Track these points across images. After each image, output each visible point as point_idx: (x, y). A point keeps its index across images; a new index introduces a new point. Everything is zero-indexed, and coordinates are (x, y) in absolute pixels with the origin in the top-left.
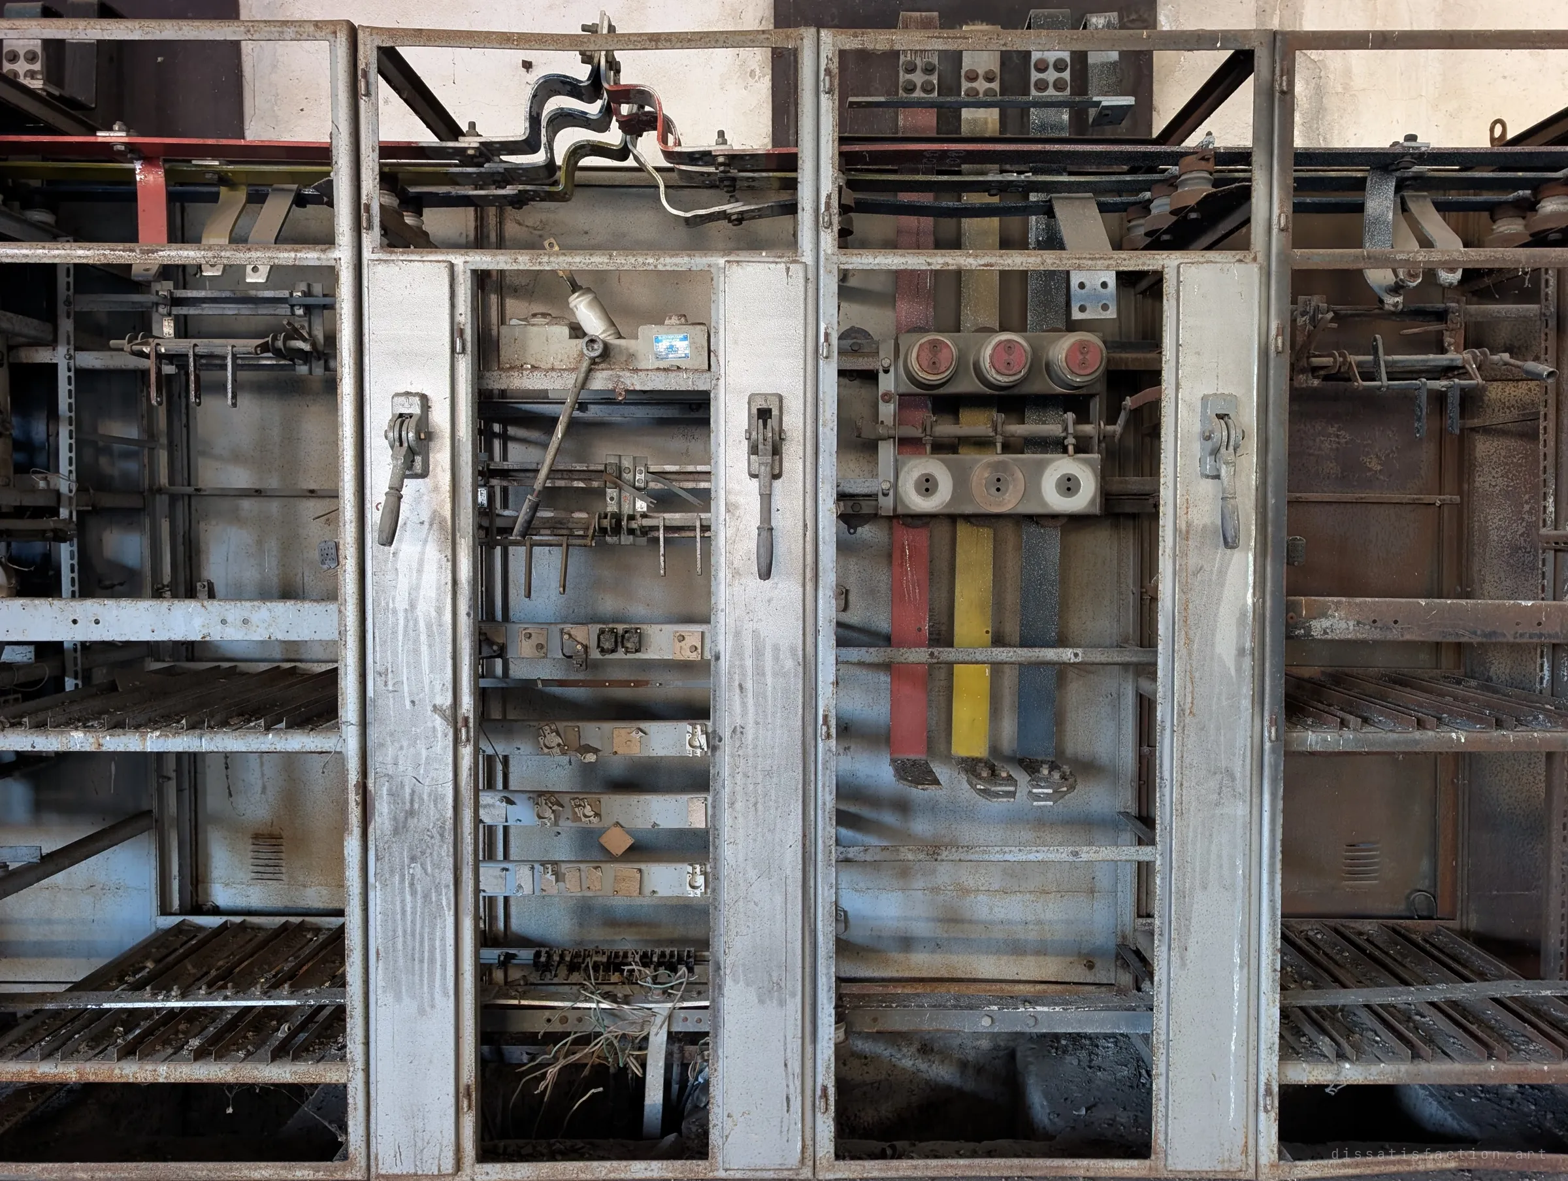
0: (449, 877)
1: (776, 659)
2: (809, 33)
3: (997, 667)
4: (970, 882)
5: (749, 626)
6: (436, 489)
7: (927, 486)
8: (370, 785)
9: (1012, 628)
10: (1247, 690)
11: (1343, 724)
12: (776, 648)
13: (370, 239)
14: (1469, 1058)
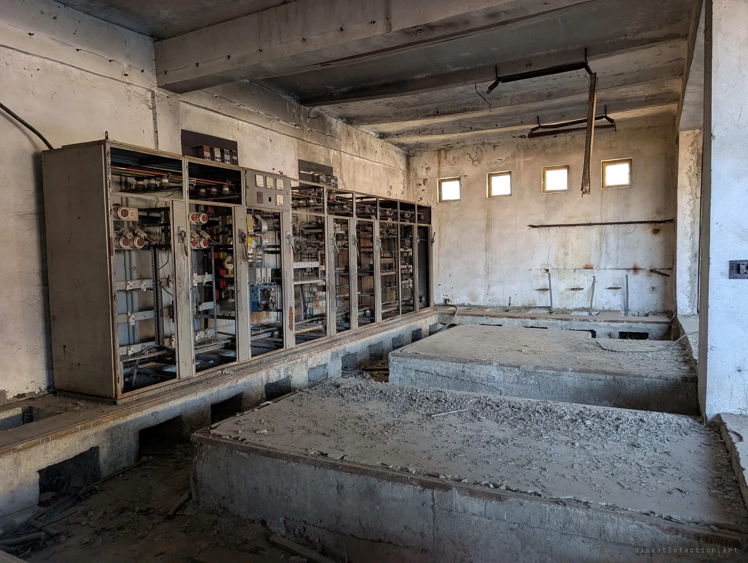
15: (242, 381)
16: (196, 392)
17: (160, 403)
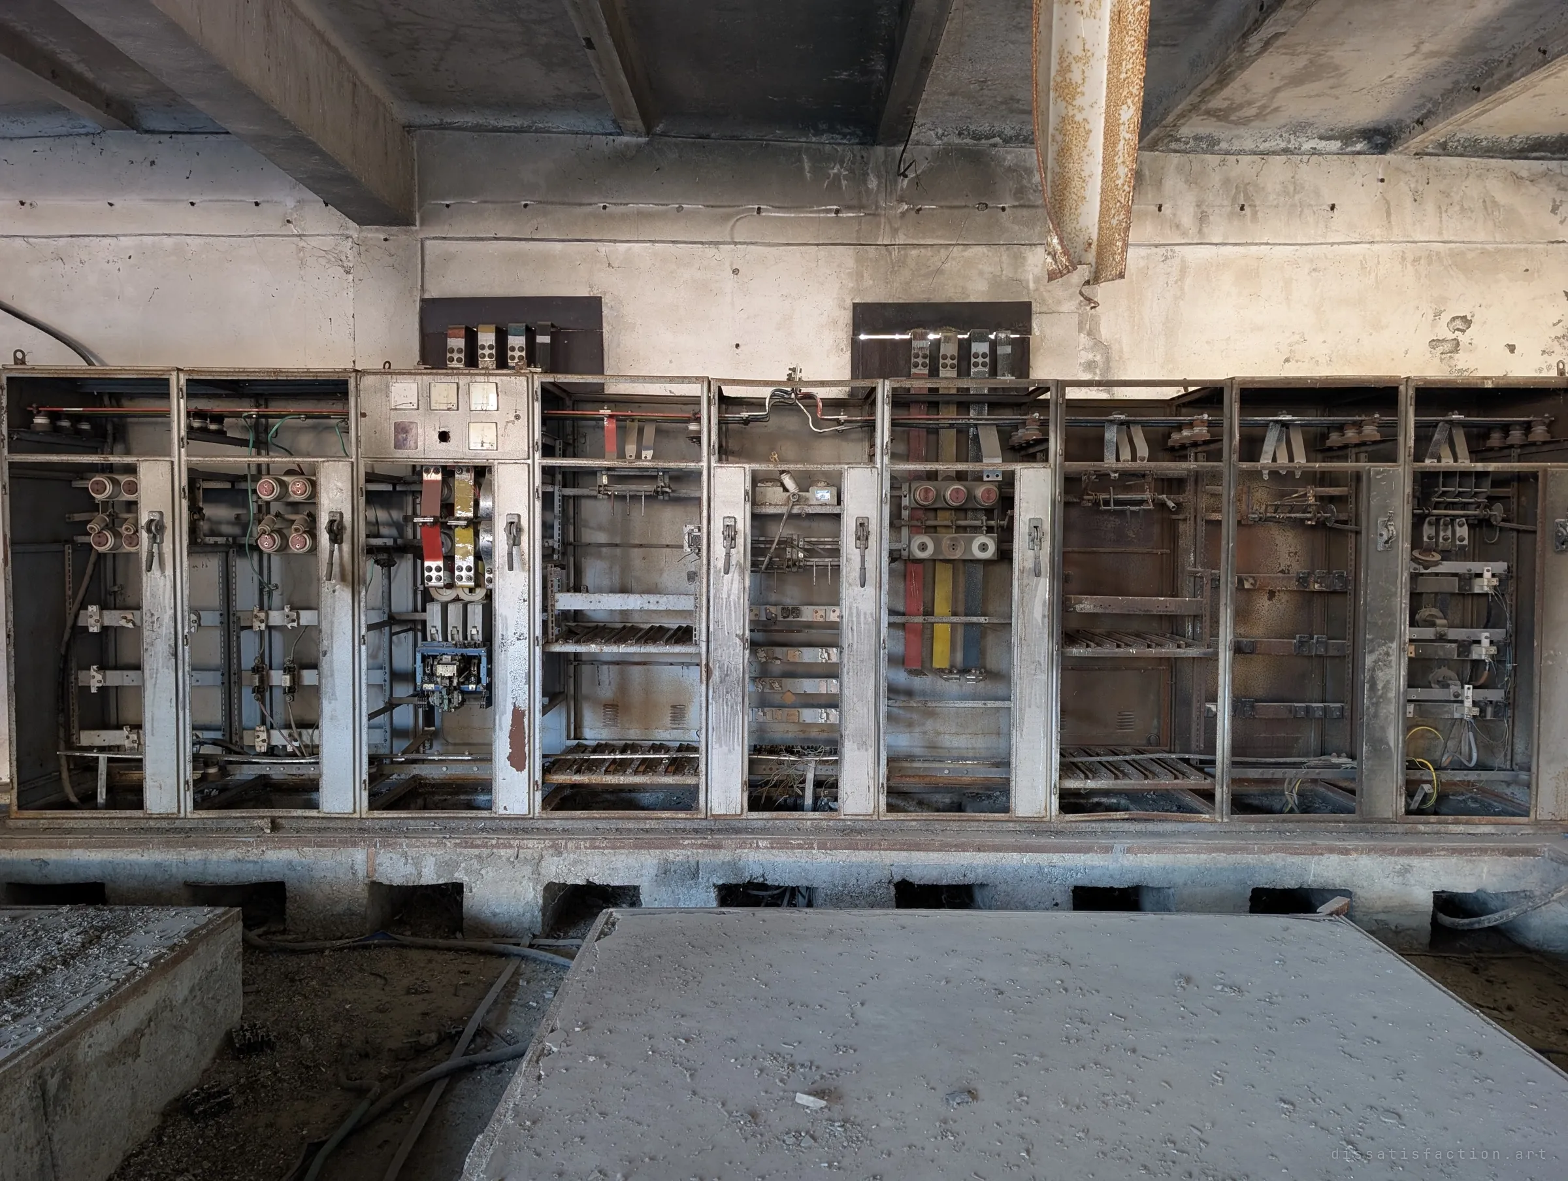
0: (740, 699)
1: (865, 618)
2: (880, 381)
3: (954, 625)
4: (941, 729)
5: (855, 605)
6: (738, 552)
7: (923, 547)
8: (711, 665)
9: (961, 609)
10: (1046, 631)
11: (1088, 646)
12: (865, 614)
13: (714, 459)
14: (1137, 779)
15: (280, 856)
16: (144, 845)
17: (51, 846)
